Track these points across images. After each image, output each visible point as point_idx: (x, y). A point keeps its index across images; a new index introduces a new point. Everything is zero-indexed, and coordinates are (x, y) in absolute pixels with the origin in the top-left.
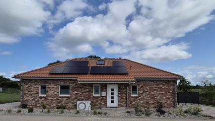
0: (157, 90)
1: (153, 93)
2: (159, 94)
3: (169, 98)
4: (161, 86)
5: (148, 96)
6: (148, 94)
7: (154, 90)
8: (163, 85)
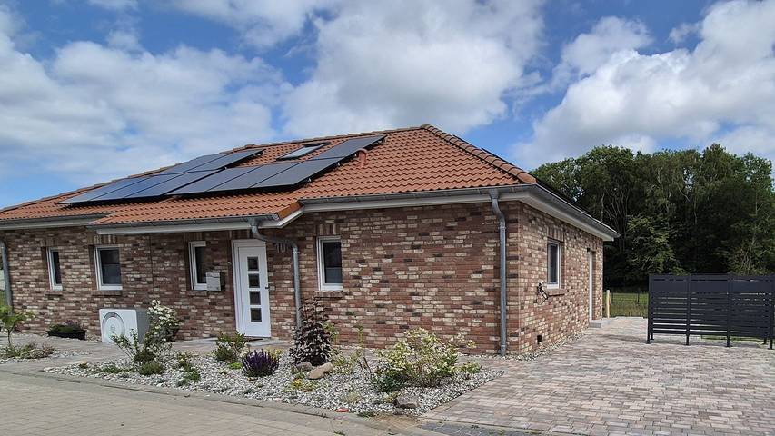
0: (420, 262)
1: (401, 275)
2: (429, 281)
3: (477, 303)
4: (437, 238)
5: (384, 291)
6: (384, 282)
7: (409, 260)
8: (449, 233)
